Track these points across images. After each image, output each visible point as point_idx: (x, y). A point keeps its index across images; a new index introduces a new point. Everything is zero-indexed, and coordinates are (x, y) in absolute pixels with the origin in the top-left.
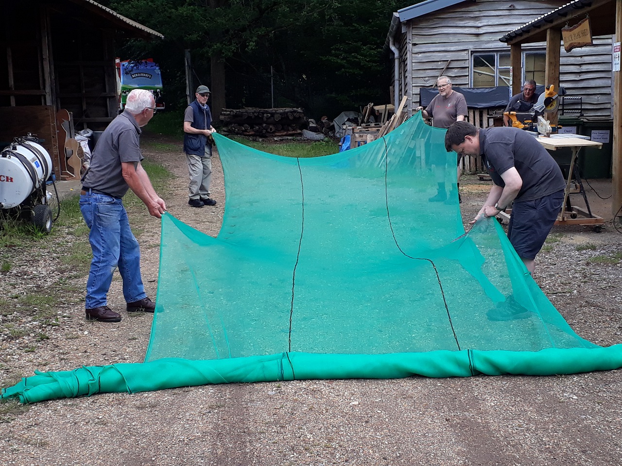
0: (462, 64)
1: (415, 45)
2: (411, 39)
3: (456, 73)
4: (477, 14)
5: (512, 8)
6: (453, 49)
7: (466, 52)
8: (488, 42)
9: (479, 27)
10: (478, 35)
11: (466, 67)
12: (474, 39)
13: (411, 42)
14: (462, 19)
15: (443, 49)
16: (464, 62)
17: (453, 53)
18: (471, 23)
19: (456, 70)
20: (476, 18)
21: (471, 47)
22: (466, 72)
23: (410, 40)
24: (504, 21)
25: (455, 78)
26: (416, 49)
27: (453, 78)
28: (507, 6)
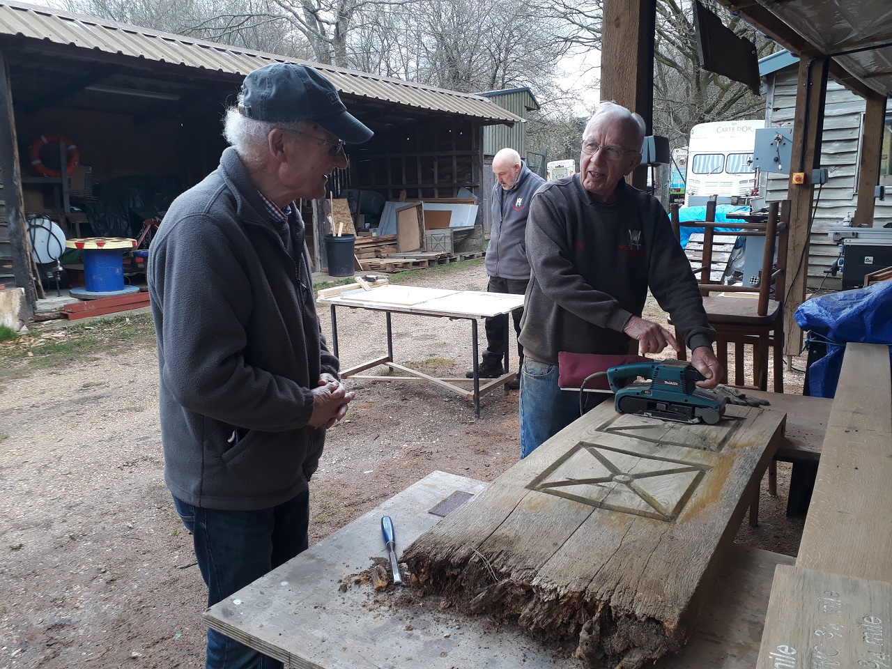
0: (847, 135)
2: (772, 102)
3: (838, 148)
7: (857, 116)
11: (855, 140)
13: (771, 106)
16: (850, 131)
17: (835, 119)
19: (837, 144)
22: (853, 147)
23: (770, 103)
25: (834, 156)
26: (777, 116)
27: (832, 156)
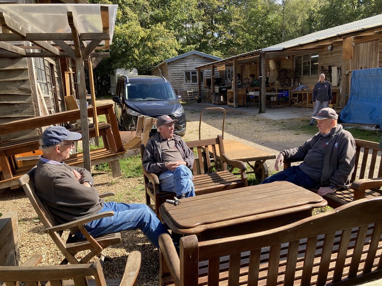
0: (182, 74)
1: (170, 69)
4: (185, 61)
5: (194, 60)
6: (180, 70)
8: (189, 68)
9: (186, 65)
10: (186, 67)
12: (185, 67)
14: (182, 62)
15: (177, 70)
18: (184, 64)
19: (181, 76)
20: (185, 62)
21: (184, 70)
22: (183, 76)
24: (192, 63)
26: (171, 70)
28: (193, 59)
